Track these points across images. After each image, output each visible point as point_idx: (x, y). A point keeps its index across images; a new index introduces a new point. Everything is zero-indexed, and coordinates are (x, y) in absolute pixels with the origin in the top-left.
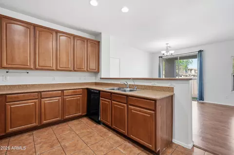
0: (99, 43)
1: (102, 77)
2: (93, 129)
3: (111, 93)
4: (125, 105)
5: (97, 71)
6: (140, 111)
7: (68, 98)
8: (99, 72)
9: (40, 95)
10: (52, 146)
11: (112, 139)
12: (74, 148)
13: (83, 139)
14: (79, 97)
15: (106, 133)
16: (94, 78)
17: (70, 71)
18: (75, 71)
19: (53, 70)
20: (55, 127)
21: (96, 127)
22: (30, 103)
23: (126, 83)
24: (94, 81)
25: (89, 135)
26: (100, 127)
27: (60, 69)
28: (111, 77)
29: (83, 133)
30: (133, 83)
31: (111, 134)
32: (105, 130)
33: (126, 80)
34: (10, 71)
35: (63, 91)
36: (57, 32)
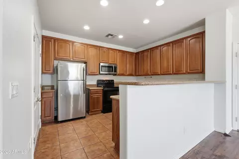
27: (163, 73)
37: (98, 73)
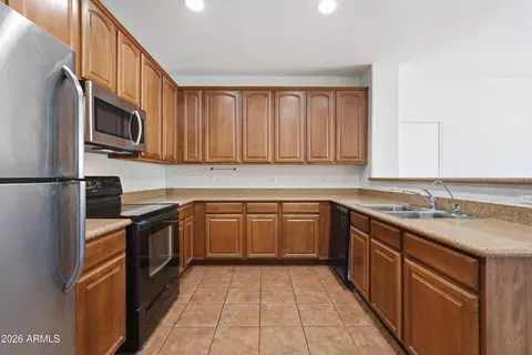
0: (366, 91)
1: (374, 176)
2: (332, 295)
3: (370, 217)
4: (397, 254)
5: (360, 161)
6: (433, 282)
7: (291, 219)
8: (366, 164)
9: (245, 207)
10: (248, 298)
11: (364, 334)
12: (276, 317)
13: (302, 308)
14: (311, 219)
15: (356, 315)
16: (357, 177)
17: (300, 163)
18: (309, 163)
19: (268, 163)
20: (267, 269)
21: (339, 294)
22: (232, 219)
23: (424, 193)
24: (357, 186)
25: (317, 306)
26: (348, 296)
27: (280, 160)
28: (401, 176)
29: (305, 295)
30: (444, 194)
31: (366, 321)
32: (357, 307)
33: (425, 186)
34: (215, 166)
35: (280, 202)
36: (275, 90)
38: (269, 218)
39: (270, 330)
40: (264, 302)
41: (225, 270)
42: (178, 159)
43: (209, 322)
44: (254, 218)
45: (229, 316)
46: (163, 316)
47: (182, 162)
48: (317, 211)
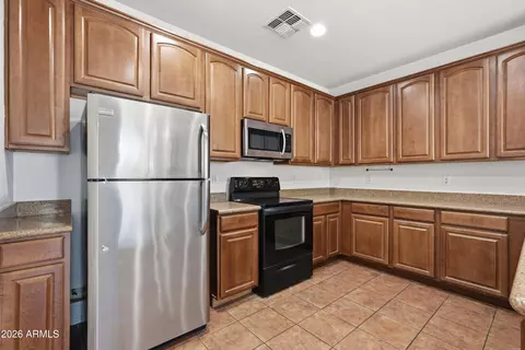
10: (369, 303)
13: (420, 337)
14: (492, 238)
17: (484, 159)
22: (378, 223)
27: (449, 157)
34: (370, 167)
35: (438, 209)
37: (238, 154)
38: (422, 227)
39: (363, 335)
40: (381, 312)
41: (368, 272)
42: (334, 161)
43: (318, 303)
44: (403, 225)
45: (338, 307)
46: (292, 285)
47: (337, 164)
48: (504, 228)
